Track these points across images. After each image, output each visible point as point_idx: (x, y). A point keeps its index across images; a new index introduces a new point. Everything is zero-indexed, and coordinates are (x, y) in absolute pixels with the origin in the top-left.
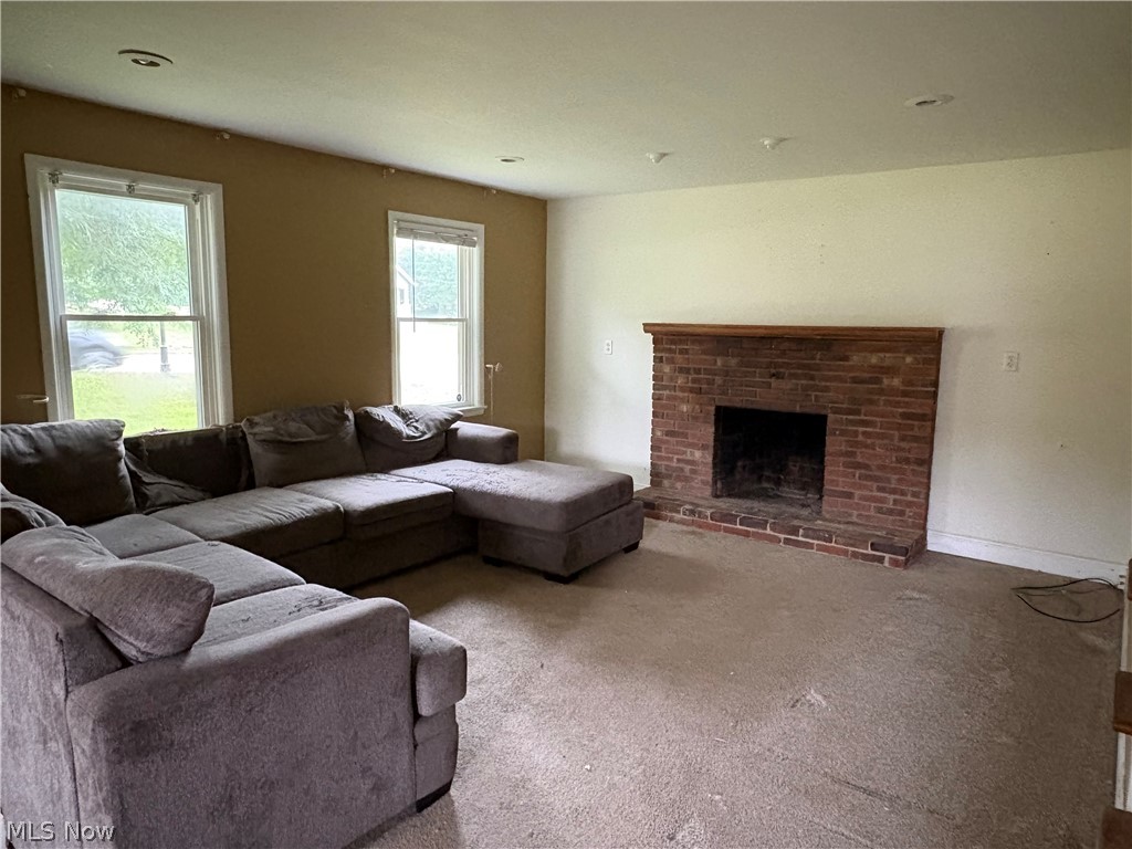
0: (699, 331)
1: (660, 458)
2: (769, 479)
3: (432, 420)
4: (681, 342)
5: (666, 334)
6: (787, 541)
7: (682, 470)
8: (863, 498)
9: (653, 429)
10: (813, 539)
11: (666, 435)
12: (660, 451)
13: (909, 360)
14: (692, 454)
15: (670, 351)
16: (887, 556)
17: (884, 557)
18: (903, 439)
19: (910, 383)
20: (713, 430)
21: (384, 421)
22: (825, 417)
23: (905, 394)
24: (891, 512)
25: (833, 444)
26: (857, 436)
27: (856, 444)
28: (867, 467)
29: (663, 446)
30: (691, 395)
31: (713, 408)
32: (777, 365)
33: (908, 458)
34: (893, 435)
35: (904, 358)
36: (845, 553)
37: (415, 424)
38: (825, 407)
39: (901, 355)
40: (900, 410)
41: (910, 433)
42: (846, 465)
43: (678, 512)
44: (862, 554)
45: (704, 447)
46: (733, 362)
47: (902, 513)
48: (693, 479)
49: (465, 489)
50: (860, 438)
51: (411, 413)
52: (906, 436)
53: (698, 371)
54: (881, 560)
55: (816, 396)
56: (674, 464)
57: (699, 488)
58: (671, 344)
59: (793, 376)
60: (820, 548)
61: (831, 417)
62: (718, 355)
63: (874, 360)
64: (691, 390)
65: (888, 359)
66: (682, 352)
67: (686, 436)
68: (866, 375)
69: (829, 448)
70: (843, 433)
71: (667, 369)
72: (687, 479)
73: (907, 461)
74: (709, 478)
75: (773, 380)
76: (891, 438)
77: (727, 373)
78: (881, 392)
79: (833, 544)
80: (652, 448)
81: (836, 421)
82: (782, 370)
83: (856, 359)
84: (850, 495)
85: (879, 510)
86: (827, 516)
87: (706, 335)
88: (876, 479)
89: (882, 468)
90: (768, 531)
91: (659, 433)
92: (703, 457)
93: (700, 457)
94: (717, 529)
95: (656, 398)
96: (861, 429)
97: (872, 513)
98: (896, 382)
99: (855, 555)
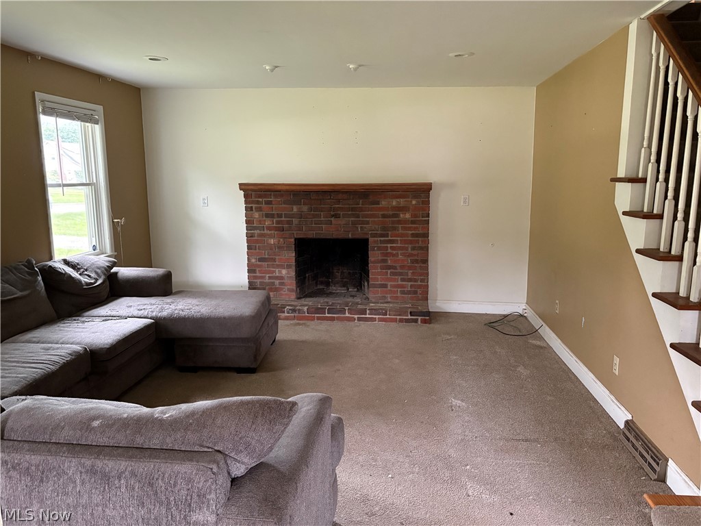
0: (279, 188)
1: (256, 277)
2: (322, 283)
3: (98, 268)
4: (265, 196)
5: (255, 191)
6: (359, 319)
7: (273, 283)
8: (392, 286)
9: (248, 259)
10: (375, 315)
11: (259, 261)
12: (255, 273)
13: (414, 202)
14: (280, 272)
15: (258, 202)
16: (419, 318)
17: (418, 319)
18: (413, 249)
19: (415, 216)
20: (294, 254)
21: (66, 273)
22: (367, 240)
23: (413, 222)
24: (409, 292)
25: (373, 256)
26: (387, 250)
27: (387, 255)
28: (395, 268)
29: (257, 269)
30: (276, 232)
31: (293, 240)
32: (335, 209)
33: (417, 260)
34: (407, 247)
35: (411, 201)
36: (395, 320)
37: (86, 273)
38: (367, 234)
39: (410, 200)
40: (411, 232)
41: (417, 245)
42: (382, 268)
43: (284, 312)
44: (405, 319)
45: (289, 267)
46: (305, 208)
47: (415, 292)
48: (282, 289)
49: (164, 318)
50: (389, 251)
51: (78, 264)
52: (415, 247)
53: (280, 216)
54: (416, 321)
55: (361, 227)
56: (267, 280)
57: (286, 294)
58: (259, 197)
59: (344, 216)
60: (381, 320)
61: (371, 240)
62: (294, 204)
63: (394, 203)
64: (277, 229)
65: (402, 201)
66: (268, 203)
67: (274, 260)
68: (391, 213)
69: (371, 259)
70: (379, 249)
71: (256, 215)
72: (276, 290)
73: (417, 261)
74: (294, 287)
75: (332, 219)
76: (406, 249)
77: (301, 216)
78: (399, 222)
79: (388, 316)
80: (249, 271)
81: (375, 242)
82: (339, 212)
83: (384, 203)
84: (385, 286)
85: (403, 292)
86: (373, 300)
87: (287, 191)
88: (400, 274)
89: (402, 267)
90: (347, 315)
91: (253, 261)
92: (288, 273)
93: (287, 274)
94: (313, 319)
95: (249, 236)
96: (389, 245)
97: (399, 295)
98: (408, 216)
99: (401, 321)
